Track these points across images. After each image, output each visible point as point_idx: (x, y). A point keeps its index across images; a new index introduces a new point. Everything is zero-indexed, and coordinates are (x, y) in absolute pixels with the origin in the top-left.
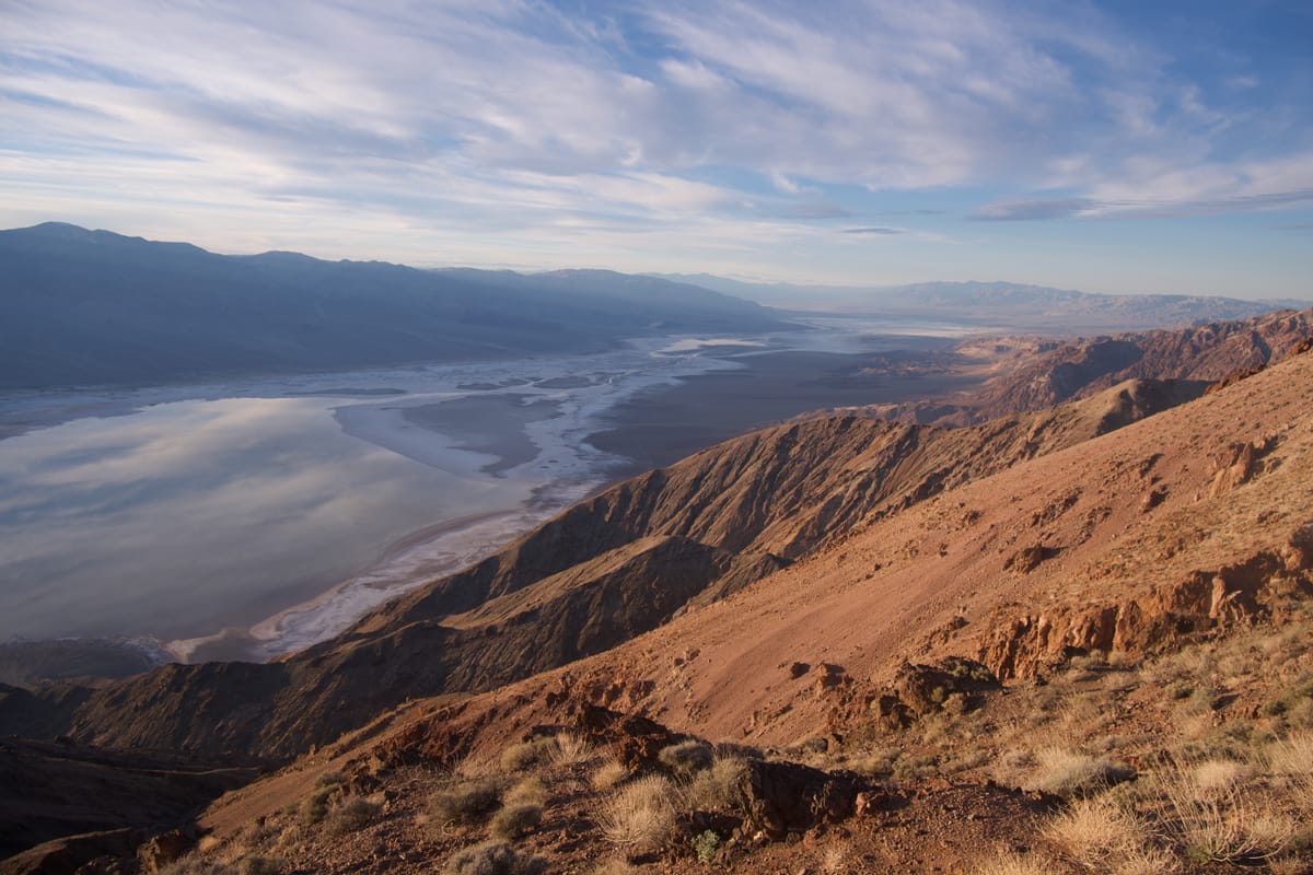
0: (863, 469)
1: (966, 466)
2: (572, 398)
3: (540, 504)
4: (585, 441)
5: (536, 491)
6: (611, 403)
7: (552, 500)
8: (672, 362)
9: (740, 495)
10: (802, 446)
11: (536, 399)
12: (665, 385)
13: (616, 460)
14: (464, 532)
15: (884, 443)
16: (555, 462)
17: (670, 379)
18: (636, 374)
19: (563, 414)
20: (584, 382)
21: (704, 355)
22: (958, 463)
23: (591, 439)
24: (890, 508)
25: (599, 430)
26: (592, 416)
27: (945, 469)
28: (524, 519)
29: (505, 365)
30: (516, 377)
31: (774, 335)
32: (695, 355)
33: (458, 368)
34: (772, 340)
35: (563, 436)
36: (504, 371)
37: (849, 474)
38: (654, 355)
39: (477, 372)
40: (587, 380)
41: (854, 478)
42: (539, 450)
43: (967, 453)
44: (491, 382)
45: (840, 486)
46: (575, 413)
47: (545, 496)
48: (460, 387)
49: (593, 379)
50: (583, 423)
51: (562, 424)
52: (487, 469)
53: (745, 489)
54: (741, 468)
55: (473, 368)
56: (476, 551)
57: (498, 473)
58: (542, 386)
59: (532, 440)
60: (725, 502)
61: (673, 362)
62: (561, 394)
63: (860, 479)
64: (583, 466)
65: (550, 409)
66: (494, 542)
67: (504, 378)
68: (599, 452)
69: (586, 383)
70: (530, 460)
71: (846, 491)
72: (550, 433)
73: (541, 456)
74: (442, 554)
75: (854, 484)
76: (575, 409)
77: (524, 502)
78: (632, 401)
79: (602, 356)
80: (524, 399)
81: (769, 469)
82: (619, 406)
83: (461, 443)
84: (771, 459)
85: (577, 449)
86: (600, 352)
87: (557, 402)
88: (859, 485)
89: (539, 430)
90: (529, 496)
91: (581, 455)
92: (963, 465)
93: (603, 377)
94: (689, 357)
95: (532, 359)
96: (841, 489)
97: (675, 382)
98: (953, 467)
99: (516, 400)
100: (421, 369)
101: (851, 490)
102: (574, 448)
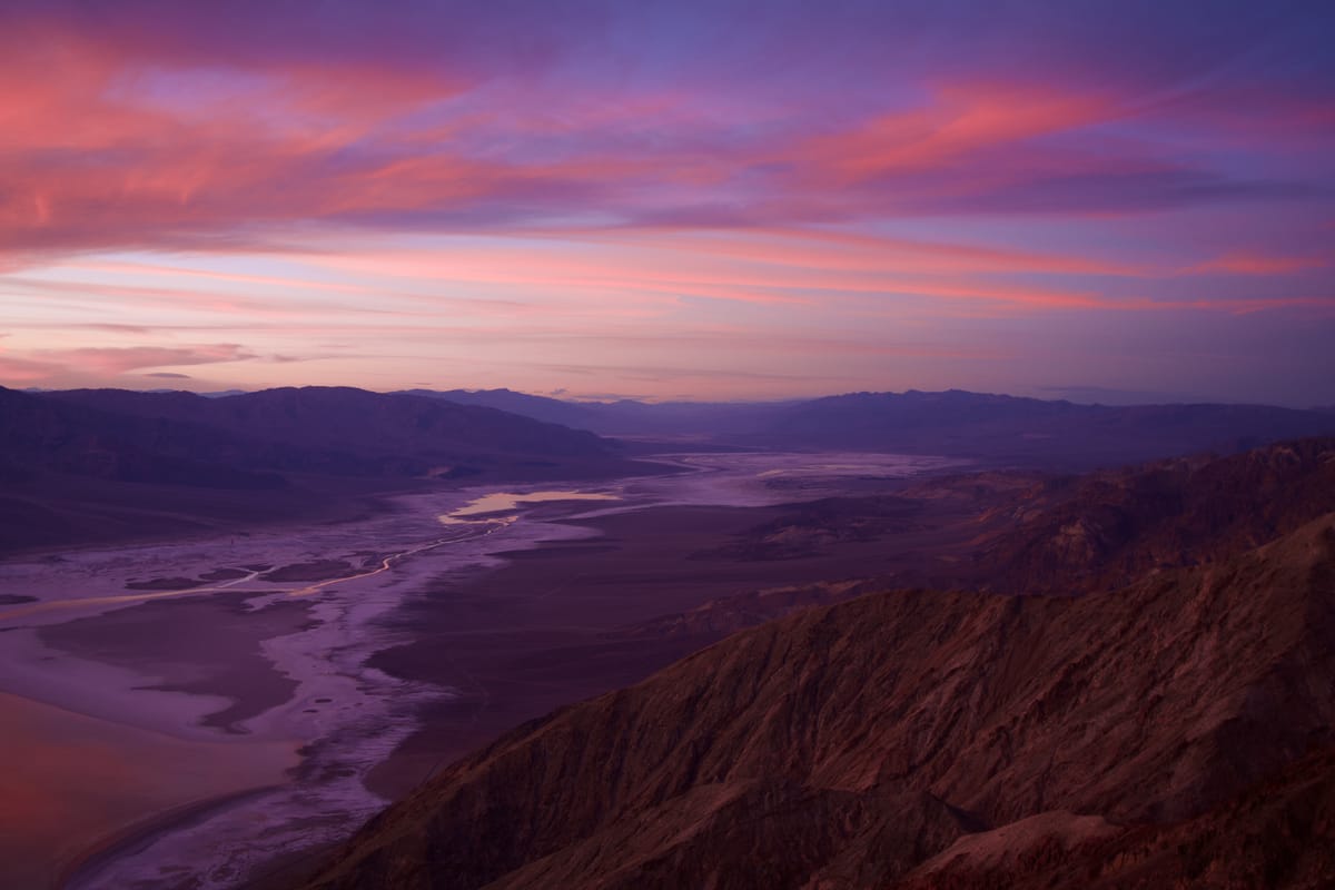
0: (958, 665)
1: (1118, 649)
2: (328, 596)
3: (318, 772)
4: (369, 663)
5: (305, 751)
6: (396, 601)
7: (337, 764)
8: (479, 529)
9: (766, 719)
10: (850, 638)
11: (268, 600)
12: (477, 567)
13: (430, 693)
14: (199, 829)
15: (980, 626)
16: (329, 701)
17: (483, 557)
18: (426, 553)
19: (321, 622)
20: (340, 569)
21: (527, 517)
22: (1104, 646)
23: (377, 661)
24: (1015, 720)
25: (389, 646)
26: (371, 622)
27: (1087, 657)
28: (296, 799)
29: (202, 546)
30: (225, 566)
31: (631, 481)
32: (513, 519)
33: (122, 554)
34: (629, 490)
35: (329, 658)
36: (203, 557)
37: (935, 675)
38: (445, 520)
39: (156, 561)
40: (349, 565)
41: (945, 680)
42: (298, 683)
43: (1115, 630)
44: (184, 575)
45: (927, 693)
46: (339, 619)
47: (324, 758)
48: (133, 586)
49: (357, 563)
50: (358, 635)
51: (324, 639)
52: (211, 720)
53: (774, 709)
54: (759, 678)
55: (150, 552)
56: (225, 860)
57: (234, 725)
58: (273, 578)
59: (276, 667)
60: (745, 731)
61: (481, 530)
62: (310, 590)
63: (955, 681)
64: (375, 705)
65: (297, 616)
66: (256, 843)
67: (206, 567)
68: (395, 681)
69: (347, 570)
70: (284, 701)
71: (939, 701)
72: (307, 654)
73: (301, 693)
74: (165, 870)
75: (948, 689)
76: (337, 613)
77: (289, 771)
78: (428, 595)
79: (363, 526)
80: (249, 601)
81: (804, 676)
82: (411, 604)
83: (157, 680)
84: (806, 659)
85: (357, 677)
86: (358, 519)
87: (304, 604)
88: (956, 689)
89: (284, 650)
90: (296, 760)
91: (368, 688)
92: (1112, 649)
93: (373, 561)
94: (504, 522)
95: (247, 535)
96: (930, 698)
97: (491, 562)
98: (1098, 654)
99: (235, 603)
100: (53, 560)
101: (945, 699)
102: (353, 676)
